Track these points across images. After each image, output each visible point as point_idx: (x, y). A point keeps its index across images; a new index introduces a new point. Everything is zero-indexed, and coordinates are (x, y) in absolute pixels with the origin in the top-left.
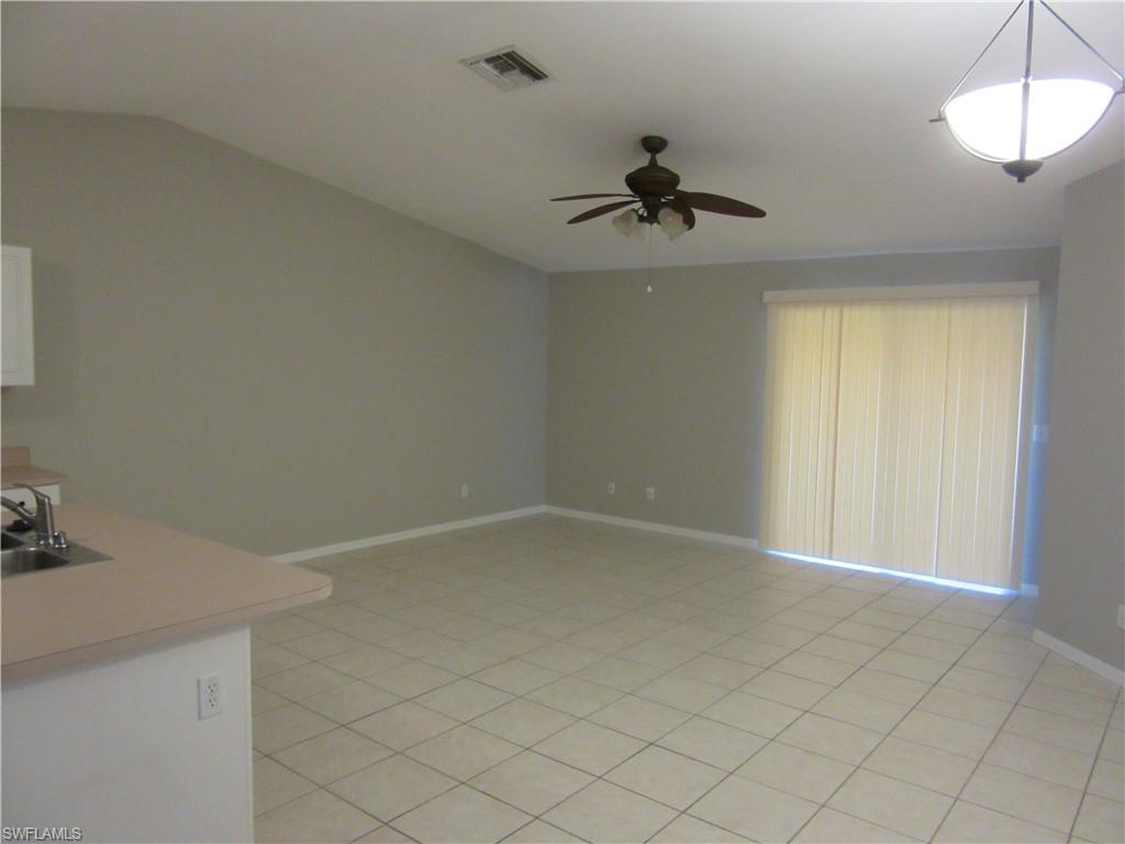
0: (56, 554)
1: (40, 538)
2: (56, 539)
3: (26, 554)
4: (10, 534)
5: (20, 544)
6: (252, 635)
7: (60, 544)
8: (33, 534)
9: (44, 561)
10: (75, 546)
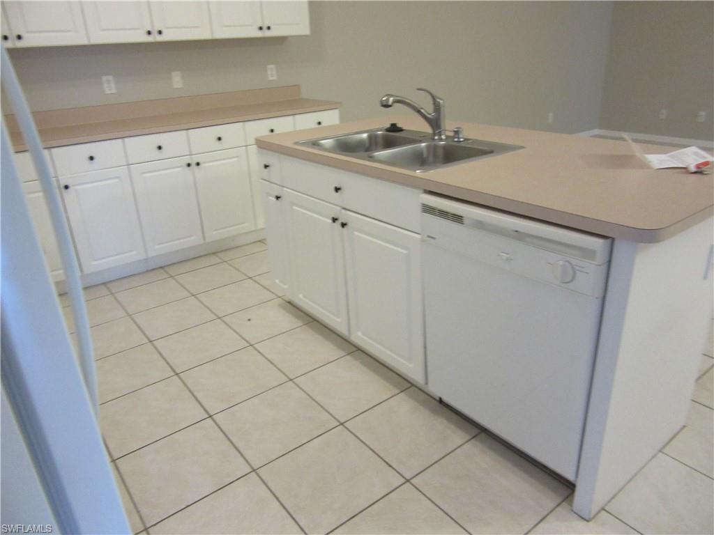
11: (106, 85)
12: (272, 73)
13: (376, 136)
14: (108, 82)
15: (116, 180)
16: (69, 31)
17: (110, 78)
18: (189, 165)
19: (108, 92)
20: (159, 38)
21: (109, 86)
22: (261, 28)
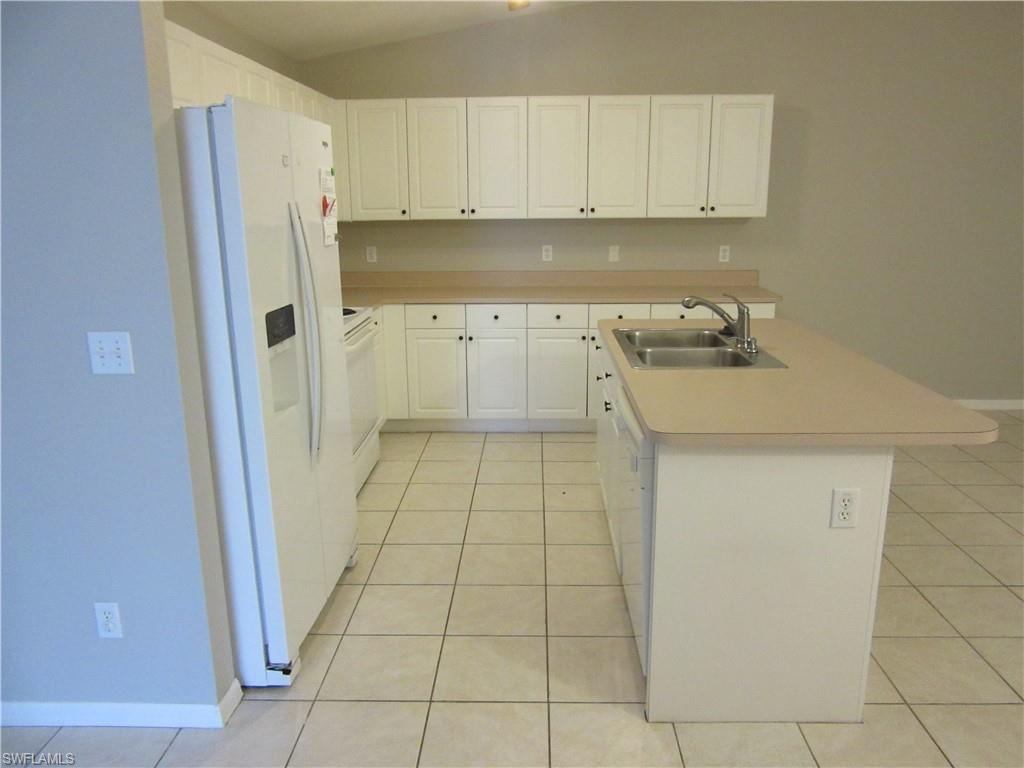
0: (746, 356)
1: (738, 342)
2: (749, 343)
3: (725, 353)
4: (720, 336)
5: (724, 344)
6: (894, 462)
7: (751, 349)
8: (734, 339)
9: (737, 361)
10: (763, 352)
11: (544, 253)
12: (724, 255)
13: (704, 335)
14: (547, 250)
15: (514, 340)
16: (513, 207)
17: (550, 247)
18: (584, 338)
19: (544, 259)
20: (591, 215)
21: (548, 255)
22: (703, 209)
